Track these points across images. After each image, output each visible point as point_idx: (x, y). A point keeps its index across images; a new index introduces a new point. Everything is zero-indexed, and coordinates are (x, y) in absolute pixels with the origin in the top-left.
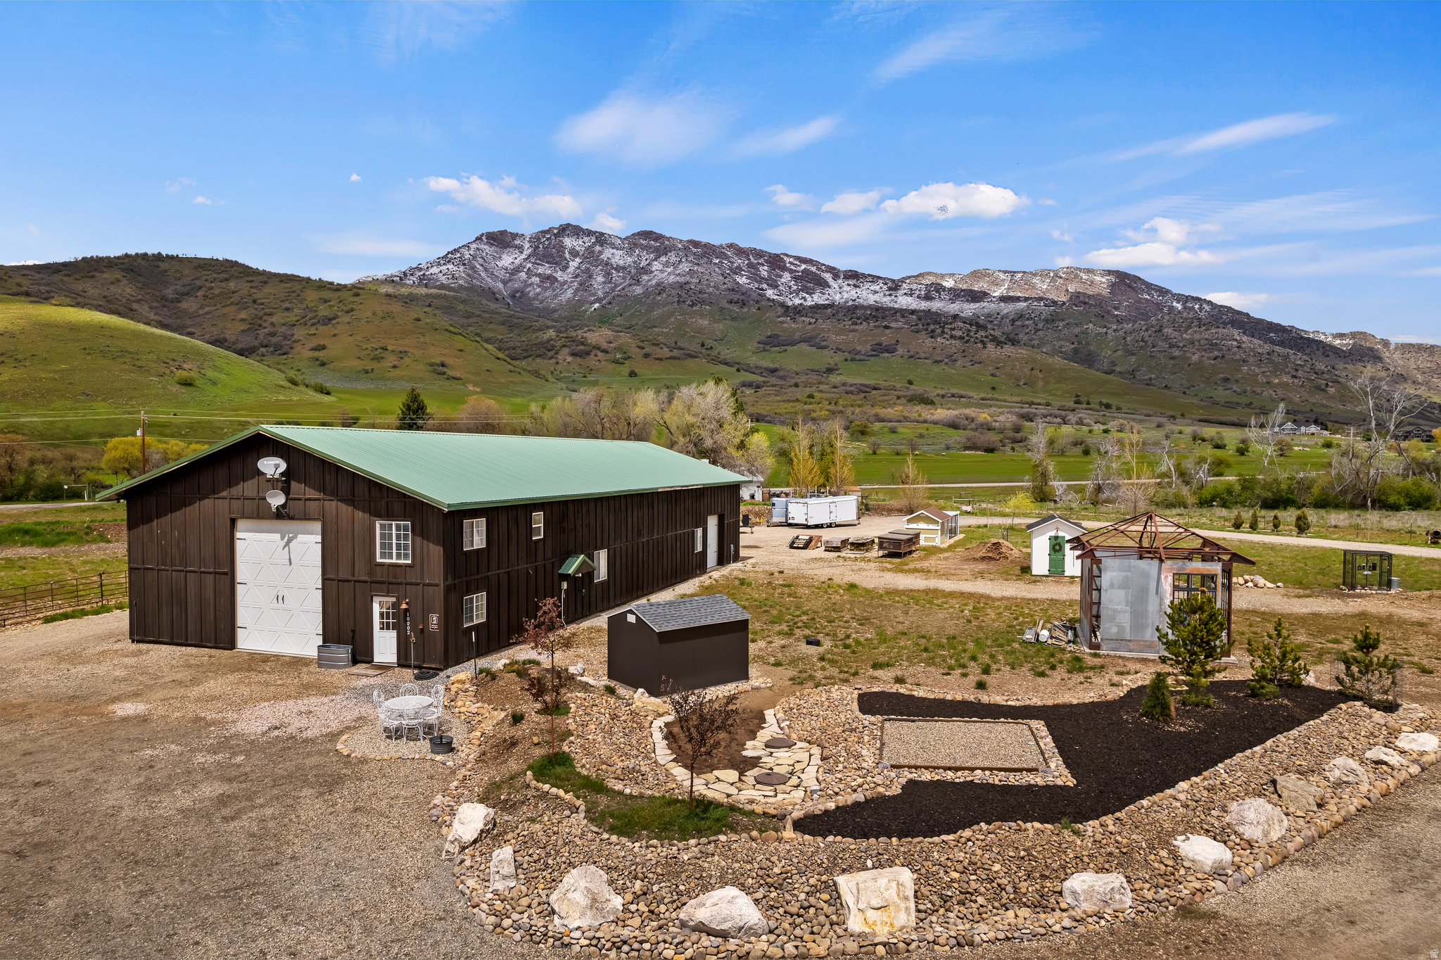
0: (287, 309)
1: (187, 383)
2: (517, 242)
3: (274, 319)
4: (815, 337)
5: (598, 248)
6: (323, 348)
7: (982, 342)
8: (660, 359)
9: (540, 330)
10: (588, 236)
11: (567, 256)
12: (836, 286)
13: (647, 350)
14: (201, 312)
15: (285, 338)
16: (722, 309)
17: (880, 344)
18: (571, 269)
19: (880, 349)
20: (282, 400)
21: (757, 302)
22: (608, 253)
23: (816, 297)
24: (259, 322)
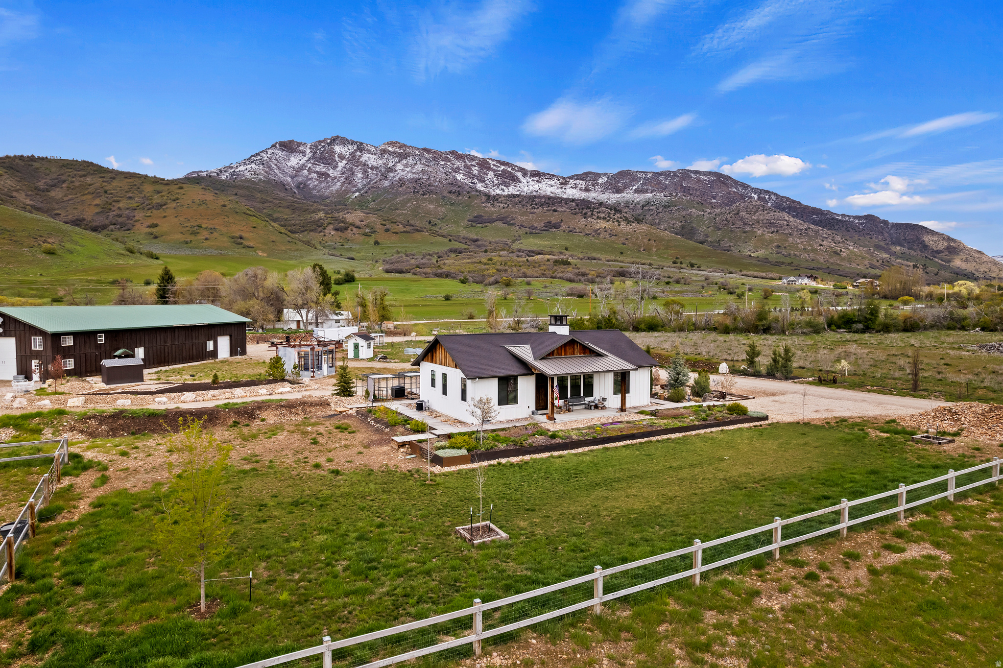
0: (130, 198)
1: (50, 253)
2: (301, 149)
3: (120, 205)
4: (507, 217)
5: (358, 153)
6: (156, 226)
7: (618, 221)
8: (397, 233)
9: (314, 212)
10: (352, 144)
11: (337, 158)
12: (525, 181)
13: (388, 226)
14: (65, 199)
15: (129, 218)
16: (444, 197)
17: (550, 222)
18: (339, 168)
19: (550, 226)
20: (121, 264)
21: (469, 192)
22: (365, 157)
23: (511, 188)
24: (110, 207)
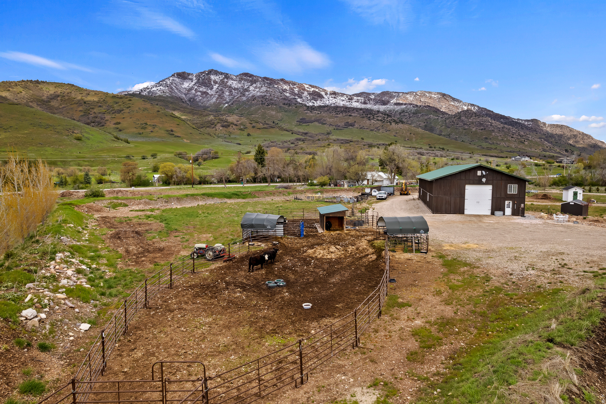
0: (100, 106)
1: (79, 139)
2: (190, 77)
3: (95, 111)
4: (321, 119)
5: (226, 80)
6: (119, 123)
7: (390, 122)
8: (260, 129)
9: (206, 116)
10: (221, 75)
11: (212, 83)
12: (326, 98)
13: (253, 125)
14: (61, 107)
15: (102, 119)
16: (280, 107)
17: (348, 123)
18: (214, 89)
19: (348, 125)
21: (295, 104)
22: (230, 82)
23: (318, 102)
24: (89, 112)
